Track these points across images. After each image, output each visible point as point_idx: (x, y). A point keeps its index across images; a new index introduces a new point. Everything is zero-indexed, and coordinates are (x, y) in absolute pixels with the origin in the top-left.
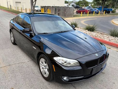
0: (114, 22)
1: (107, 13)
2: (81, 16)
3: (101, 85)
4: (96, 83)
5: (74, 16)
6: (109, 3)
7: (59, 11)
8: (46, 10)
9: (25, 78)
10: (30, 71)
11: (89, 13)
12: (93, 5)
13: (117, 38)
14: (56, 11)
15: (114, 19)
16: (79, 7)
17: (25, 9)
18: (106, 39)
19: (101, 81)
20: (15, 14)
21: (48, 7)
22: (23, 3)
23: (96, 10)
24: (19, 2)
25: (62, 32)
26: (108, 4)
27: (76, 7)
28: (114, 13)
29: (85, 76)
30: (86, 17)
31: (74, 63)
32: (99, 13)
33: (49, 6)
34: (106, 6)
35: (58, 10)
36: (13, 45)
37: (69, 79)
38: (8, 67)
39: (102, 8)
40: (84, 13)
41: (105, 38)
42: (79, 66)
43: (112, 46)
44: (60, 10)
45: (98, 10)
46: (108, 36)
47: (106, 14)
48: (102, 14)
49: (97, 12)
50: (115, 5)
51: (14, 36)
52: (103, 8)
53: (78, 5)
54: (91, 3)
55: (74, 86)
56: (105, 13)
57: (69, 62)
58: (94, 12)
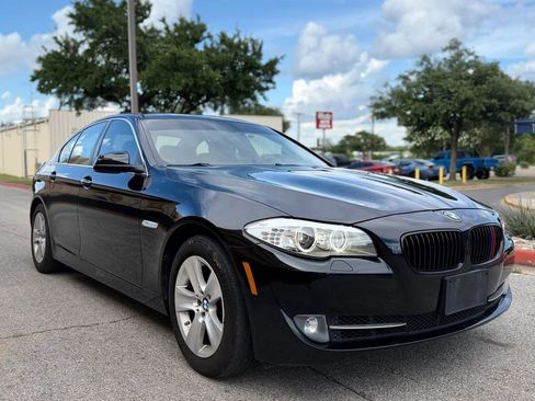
1: (475, 178)
6: (478, 142)
23: (422, 164)
28: (506, 175)
29: (410, 321)
37: (331, 331)
39: (449, 157)
42: (375, 259)
45: (432, 164)
49: (431, 172)
51: (47, 231)
52: (453, 155)
54: (400, 150)
56: (470, 177)
58: (417, 172)
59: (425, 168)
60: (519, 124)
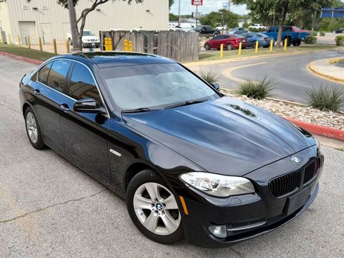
0: (316, 70)
1: (292, 45)
2: (221, 56)
3: (311, 243)
4: (297, 238)
5: (201, 58)
6: (296, 17)
7: (156, 46)
8: (115, 43)
9: (94, 242)
10: (105, 222)
11: (242, 48)
12: (249, 22)
13: (331, 112)
14: (149, 45)
15: (314, 62)
16: (212, 32)
17: (53, 42)
18: (301, 119)
19: (310, 233)
20: (21, 57)
21: (122, 34)
22: (43, 25)
23: (260, 36)
24: (30, 20)
25: (188, 104)
26: (291, 20)
27: (204, 32)
28: (310, 43)
29: (268, 220)
30: (234, 60)
31: (239, 188)
32: (270, 45)
33: (125, 32)
34: (287, 25)
35: (154, 42)
36: (35, 150)
37: (228, 232)
38: (36, 215)
39: (277, 31)
40: (229, 47)
41: (299, 114)
42: (253, 193)
43: (320, 135)
44: (159, 42)
45: (266, 36)
46: (308, 108)
47: (290, 49)
48: (280, 47)
49: (265, 43)
50: (313, 23)
52: (280, 30)
53: (206, 23)
54: (245, 18)
55: (238, 253)
56: (288, 45)
57: (226, 184)
58: (257, 43)
59: (262, 39)
60: (323, 11)
